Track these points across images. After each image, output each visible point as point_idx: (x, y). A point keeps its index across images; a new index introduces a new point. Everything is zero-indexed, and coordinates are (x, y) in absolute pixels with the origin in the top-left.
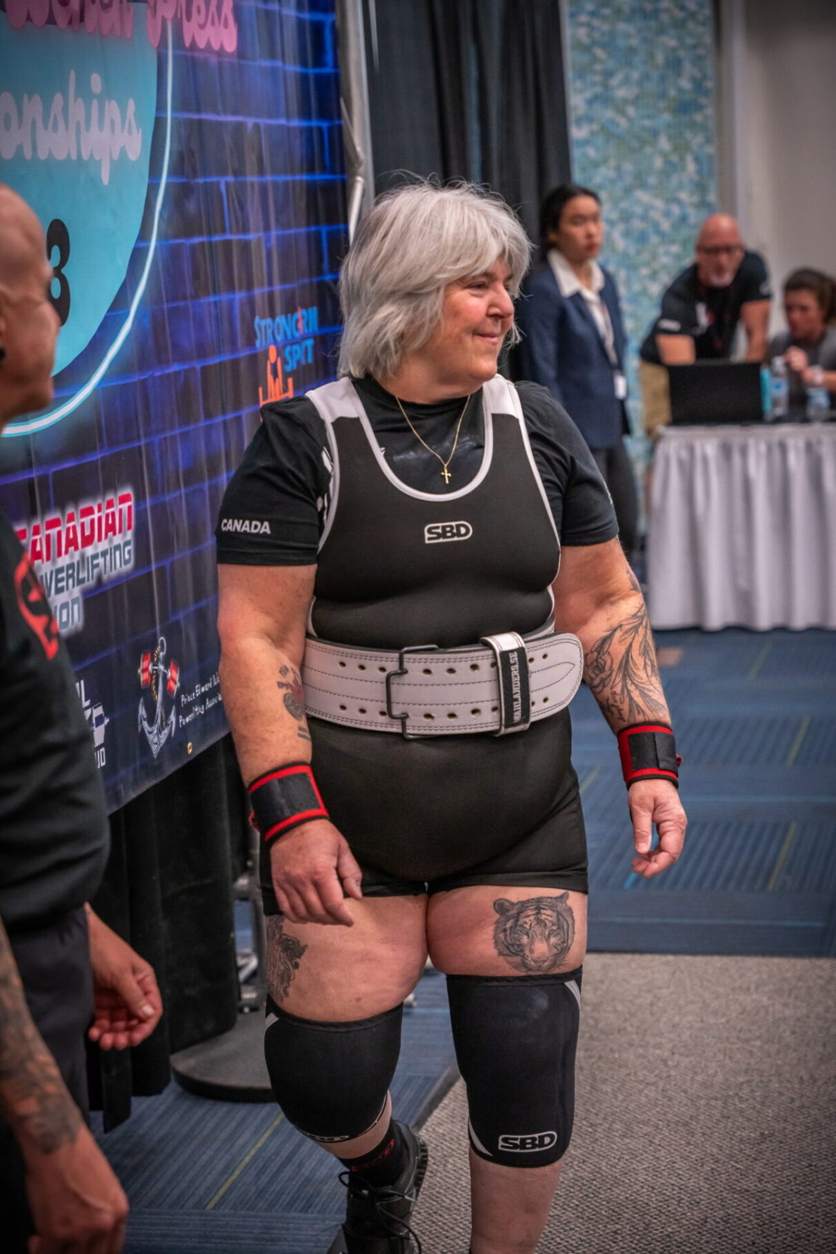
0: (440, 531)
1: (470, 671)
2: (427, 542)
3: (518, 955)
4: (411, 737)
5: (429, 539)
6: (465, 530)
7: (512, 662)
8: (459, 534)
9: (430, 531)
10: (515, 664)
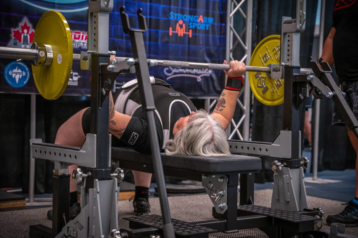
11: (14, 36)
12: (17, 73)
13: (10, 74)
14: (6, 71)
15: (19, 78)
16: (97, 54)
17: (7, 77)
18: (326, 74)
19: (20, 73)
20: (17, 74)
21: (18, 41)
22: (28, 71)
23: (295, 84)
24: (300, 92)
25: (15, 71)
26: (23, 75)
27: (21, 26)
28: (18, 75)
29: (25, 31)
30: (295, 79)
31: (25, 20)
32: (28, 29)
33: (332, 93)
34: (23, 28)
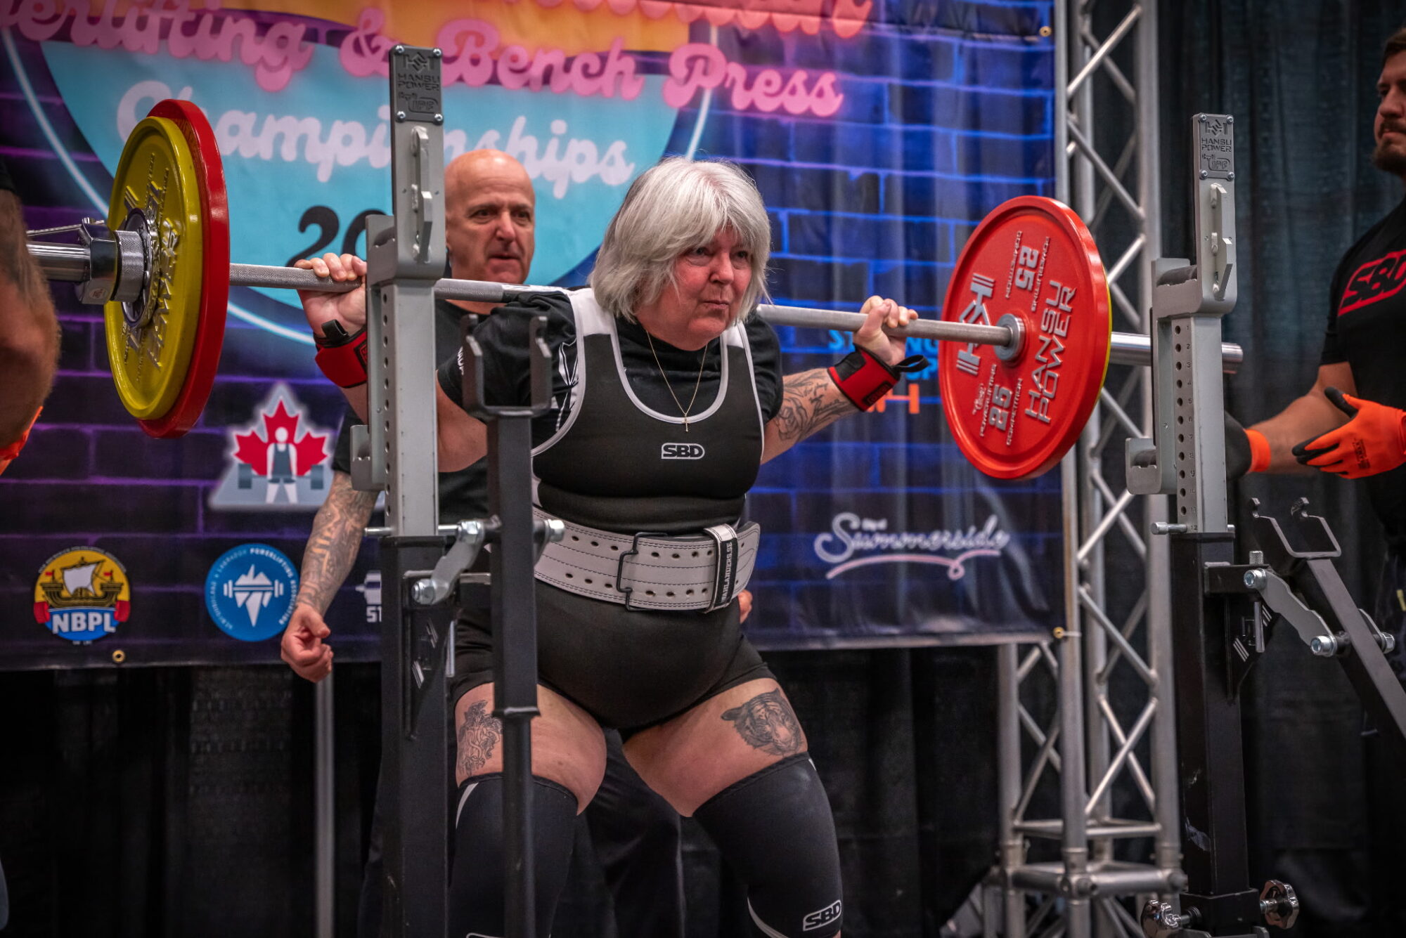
0: (675, 449)
1: (691, 557)
2: (663, 457)
3: (769, 742)
4: (632, 609)
5: (665, 455)
6: (699, 452)
7: (728, 551)
8: (692, 454)
9: (666, 449)
10: (729, 553)
11: (238, 455)
12: (251, 590)
13: (225, 593)
14: (214, 583)
15: (262, 605)
16: (395, 539)
17: (215, 606)
18: (1312, 563)
19: (262, 589)
20: (251, 592)
21: (254, 472)
22: (293, 578)
23: (1214, 603)
24: (1236, 632)
25: (243, 580)
26: (276, 595)
27: (267, 418)
28: (256, 597)
29: (282, 434)
30: (1211, 585)
31: (281, 395)
32: (291, 425)
33: (1333, 638)
34: (272, 425)
